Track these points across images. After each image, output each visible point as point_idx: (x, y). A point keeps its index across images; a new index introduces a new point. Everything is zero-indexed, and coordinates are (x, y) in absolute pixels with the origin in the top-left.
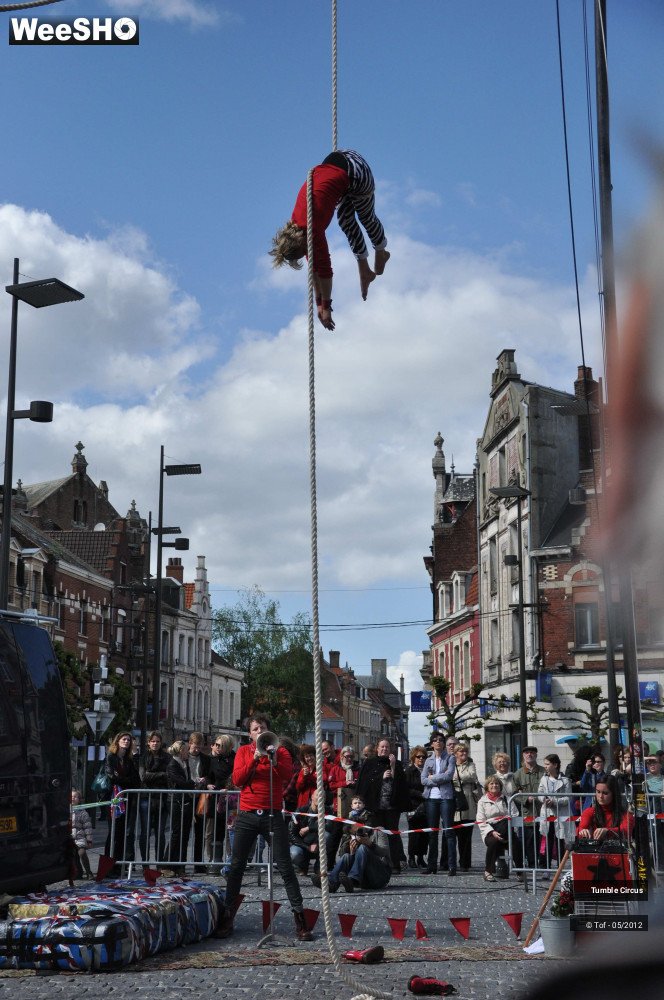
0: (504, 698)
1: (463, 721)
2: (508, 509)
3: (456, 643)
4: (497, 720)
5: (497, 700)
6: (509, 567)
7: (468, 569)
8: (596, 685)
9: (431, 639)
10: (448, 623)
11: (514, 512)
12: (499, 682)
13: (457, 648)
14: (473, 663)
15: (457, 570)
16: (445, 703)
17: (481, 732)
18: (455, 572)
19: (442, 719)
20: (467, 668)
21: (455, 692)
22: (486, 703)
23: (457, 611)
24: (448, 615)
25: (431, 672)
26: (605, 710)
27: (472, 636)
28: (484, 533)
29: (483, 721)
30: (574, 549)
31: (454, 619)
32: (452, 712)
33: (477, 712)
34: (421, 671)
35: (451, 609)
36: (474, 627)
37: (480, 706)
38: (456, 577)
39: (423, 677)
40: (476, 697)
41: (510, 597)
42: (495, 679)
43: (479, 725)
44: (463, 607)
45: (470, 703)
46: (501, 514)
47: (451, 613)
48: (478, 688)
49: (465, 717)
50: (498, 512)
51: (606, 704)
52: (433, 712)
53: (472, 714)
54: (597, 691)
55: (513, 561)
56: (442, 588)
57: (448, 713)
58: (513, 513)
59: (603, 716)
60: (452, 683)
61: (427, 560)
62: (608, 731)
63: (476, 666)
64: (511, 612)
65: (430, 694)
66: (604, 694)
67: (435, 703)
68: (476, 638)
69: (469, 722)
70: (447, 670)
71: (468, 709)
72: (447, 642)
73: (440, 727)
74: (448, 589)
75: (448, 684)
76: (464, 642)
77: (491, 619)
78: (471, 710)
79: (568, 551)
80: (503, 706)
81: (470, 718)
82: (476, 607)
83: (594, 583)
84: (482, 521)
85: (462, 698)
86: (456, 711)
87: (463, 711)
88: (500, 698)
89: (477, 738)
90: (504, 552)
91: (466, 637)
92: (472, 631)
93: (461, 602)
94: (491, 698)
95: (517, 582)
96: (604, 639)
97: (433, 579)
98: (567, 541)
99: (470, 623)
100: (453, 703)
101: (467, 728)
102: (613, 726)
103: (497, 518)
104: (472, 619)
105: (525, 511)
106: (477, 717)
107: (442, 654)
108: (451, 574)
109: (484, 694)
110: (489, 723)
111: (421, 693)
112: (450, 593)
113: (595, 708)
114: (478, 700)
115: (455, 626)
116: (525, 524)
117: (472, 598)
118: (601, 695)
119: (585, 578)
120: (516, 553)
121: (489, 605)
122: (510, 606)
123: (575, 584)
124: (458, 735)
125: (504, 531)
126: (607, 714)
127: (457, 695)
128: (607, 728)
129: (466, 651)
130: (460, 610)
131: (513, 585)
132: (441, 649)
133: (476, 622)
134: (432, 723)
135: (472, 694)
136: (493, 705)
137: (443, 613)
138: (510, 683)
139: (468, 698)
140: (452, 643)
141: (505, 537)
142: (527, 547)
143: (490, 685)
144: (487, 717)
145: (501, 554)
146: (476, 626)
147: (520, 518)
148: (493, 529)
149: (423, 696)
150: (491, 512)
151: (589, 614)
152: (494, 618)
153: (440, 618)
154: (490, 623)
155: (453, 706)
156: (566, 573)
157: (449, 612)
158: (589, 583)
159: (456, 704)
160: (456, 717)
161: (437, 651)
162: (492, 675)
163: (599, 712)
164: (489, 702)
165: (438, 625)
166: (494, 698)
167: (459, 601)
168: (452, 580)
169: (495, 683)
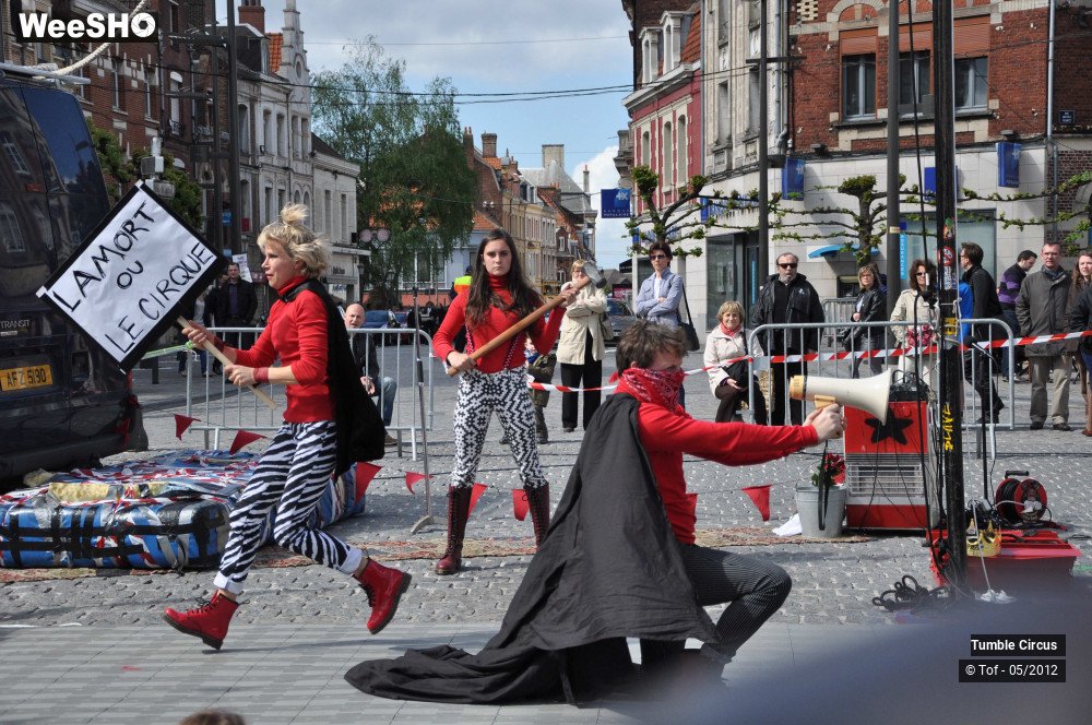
0: (735, 195)
1: (677, 229)
3: (667, 118)
4: (725, 226)
5: (726, 198)
7: (685, 9)
8: (867, 173)
9: (631, 113)
10: (656, 88)
12: (729, 173)
13: (668, 125)
14: (691, 147)
15: (669, 9)
16: (651, 204)
17: (702, 244)
18: (666, 13)
19: (647, 228)
20: (682, 154)
21: (665, 189)
22: (710, 203)
23: (670, 71)
24: (656, 77)
25: (630, 162)
26: (881, 208)
27: (690, 108)
29: (705, 229)
31: (666, 82)
32: (661, 217)
33: (697, 216)
34: (615, 160)
35: (660, 68)
36: (692, 94)
37: (701, 208)
38: (669, 21)
39: (619, 169)
40: (696, 195)
41: (746, 48)
42: (723, 168)
43: (699, 235)
44: (678, 65)
45: (687, 204)
47: (660, 74)
48: (699, 183)
49: (679, 224)
51: (884, 201)
52: (633, 218)
53: (689, 219)
54: (869, 182)
56: (647, 37)
57: (655, 219)
59: (877, 217)
60: (661, 175)
62: (884, 239)
63: (695, 151)
64: (747, 70)
65: (629, 192)
66: (881, 185)
67: (637, 205)
68: (696, 111)
69: (685, 231)
70: (654, 158)
71: (685, 213)
72: (654, 116)
73: (644, 238)
74: (656, 38)
75: (655, 177)
76: (678, 116)
77: (718, 82)
78: (689, 214)
80: (734, 207)
81: (687, 225)
82: (696, 66)
83: (871, 23)
85: (675, 198)
86: (668, 214)
87: (676, 215)
88: (729, 196)
89: (697, 253)
91: (682, 110)
92: (690, 100)
93: (675, 58)
94: (717, 196)
95: (758, 26)
96: (883, 106)
97: (634, 25)
99: (687, 89)
100: (661, 204)
101: (682, 239)
102: (893, 230)
104: (689, 83)
106: (697, 224)
107: (646, 135)
108: (660, 15)
109: (707, 191)
110: (714, 232)
111: (615, 192)
112: (659, 44)
113: (865, 206)
114: (698, 200)
115: (665, 94)
117: (691, 51)
118: (875, 188)
119: (858, 15)
121: (716, 62)
122: (748, 61)
123: (844, 26)
126: (884, 214)
127: (668, 194)
128: (882, 234)
129: (682, 129)
130: (672, 71)
131: (751, 31)
132: (646, 127)
133: (696, 86)
134: (632, 233)
135: (691, 192)
136: (720, 205)
137: (649, 74)
138: (744, 174)
139: (684, 197)
140: (660, 119)
143: (716, 178)
144: (711, 224)
146: (696, 93)
149: (619, 196)
151: (861, 70)
152: (723, 80)
153: (644, 81)
154: (717, 87)
155: (661, 209)
156: (831, 10)
157: (656, 73)
158: (864, 24)
159: (666, 206)
160: (667, 224)
161: (639, 130)
162: (719, 163)
163: (871, 212)
164: (716, 201)
165: (640, 93)
166: (721, 196)
167: (672, 57)
168: (662, 25)
169: (723, 174)
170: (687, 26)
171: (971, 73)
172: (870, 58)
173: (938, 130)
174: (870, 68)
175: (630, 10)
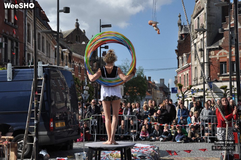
0: (198, 89)
1: (187, 96)
2: (200, 35)
3: (185, 74)
4: (196, 95)
5: (196, 90)
6: (200, 52)
7: (188, 53)
8: (226, 85)
9: (177, 73)
10: (182, 68)
12: (197, 85)
13: (185, 75)
14: (189, 79)
15: (185, 53)
16: (181, 90)
19: (181, 95)
20: (187, 81)
21: (184, 88)
22: (193, 91)
23: (185, 64)
24: (182, 66)
25: (177, 82)
27: (189, 72)
29: (192, 96)
30: (220, 46)
31: (184, 67)
32: (183, 93)
33: (191, 93)
34: (174, 82)
35: (183, 64)
37: (191, 91)
38: (184, 55)
39: (175, 84)
40: (190, 89)
42: (196, 84)
44: (186, 64)
45: (188, 91)
46: (198, 37)
48: (191, 86)
49: (187, 95)
50: (197, 36)
51: (229, 91)
52: (178, 94)
53: (189, 94)
55: (202, 50)
56: (180, 58)
57: (182, 93)
58: (202, 36)
59: (228, 94)
60: (183, 85)
61: (176, 50)
63: (190, 80)
64: (200, 65)
65: (177, 88)
67: (179, 91)
68: (190, 72)
69: (188, 96)
70: (182, 82)
71: (188, 92)
72: (182, 73)
73: (180, 97)
75: (182, 85)
76: (187, 73)
77: (195, 67)
78: (189, 93)
79: (218, 47)
80: (198, 91)
81: (189, 95)
82: (190, 64)
83: (226, 56)
84: (192, 39)
85: (186, 89)
86: (185, 93)
87: (186, 93)
90: (199, 47)
91: (187, 72)
92: (189, 70)
94: (195, 89)
95: (203, 56)
96: (228, 72)
97: (178, 56)
98: (218, 44)
99: (188, 68)
100: (183, 91)
101: (188, 98)
103: (197, 38)
105: (205, 36)
106: (191, 95)
107: (180, 77)
108: (183, 54)
109: (193, 88)
111: (174, 88)
112: (183, 59)
113: (225, 91)
114: (191, 90)
115: (184, 69)
116: (205, 39)
117: (189, 60)
118: (227, 88)
119: (223, 54)
120: (202, 48)
121: (194, 63)
122: (200, 63)
123: (220, 56)
125: (199, 41)
129: (187, 76)
130: (185, 65)
131: (201, 57)
132: (180, 75)
133: (190, 68)
134: (178, 97)
135: (189, 88)
136: (195, 91)
138: (200, 85)
139: (188, 89)
140: (183, 74)
141: (199, 43)
142: (205, 46)
143: (194, 86)
144: (194, 95)
145: (198, 48)
147: (204, 38)
148: (195, 41)
151: (224, 65)
153: (180, 67)
156: (217, 53)
158: (224, 56)
159: (185, 91)
160: (185, 95)
163: (226, 93)
165: (179, 69)
167: (185, 62)
170: (188, 56)
172: (226, 62)
174: (226, 64)
175: (177, 53)
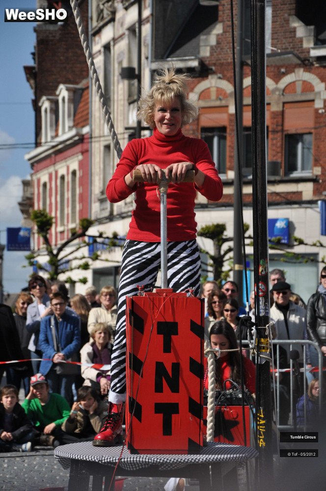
0: (115, 236)
1: (68, 262)
2: (126, 9)
3: (62, 171)
4: (107, 260)
5: (108, 238)
6: (126, 82)
7: (77, 83)
8: (220, 221)
9: (32, 165)
10: (53, 147)
11: (133, 13)
12: (111, 218)
13: (63, 177)
14: (81, 195)
15: (64, 83)
16: (47, 241)
17: (89, 274)
18: (62, 86)
19: (43, 259)
20: (74, 201)
21: (60, 229)
22: (95, 241)
23: (64, 132)
24: (53, 138)
25: (32, 205)
26: (230, 250)
27: (81, 164)
28: (97, 38)
29: (90, 262)
30: (202, 63)
31: (61, 143)
32: (55, 252)
33: (85, 251)
34: (20, 204)
35: (57, 130)
36: (83, 153)
37: (88, 244)
38: (63, 92)
39: (23, 212)
40: (83, 235)
41: (126, 118)
42: (106, 214)
43: (86, 267)
44: (70, 128)
45: (76, 241)
46: (118, 16)
47: (57, 136)
48: (87, 224)
49: (70, 257)
50: (114, 13)
51: (231, 244)
52: (33, 252)
53: (78, 254)
54: (220, 229)
55: (131, 74)
56: (45, 104)
57: (50, 253)
58: (132, 15)
59: (227, 257)
60: (56, 217)
61: (28, 70)
62: (231, 274)
63: (85, 199)
64: (126, 136)
65: (30, 230)
66: (229, 232)
67: (36, 241)
68: (86, 166)
69: (75, 263)
70: (51, 204)
71: (74, 248)
72: (51, 169)
73: (41, 268)
74: (54, 106)
75: (51, 218)
76: (71, 170)
77: (103, 144)
78: (78, 249)
79: (195, 64)
80: (115, 245)
81: (76, 258)
82: (86, 130)
83: (224, 103)
84: (95, 24)
85: (67, 236)
86: (60, 250)
87: (67, 250)
88: (111, 236)
89: (84, 281)
90: (120, 63)
91: (74, 165)
92: (80, 157)
93: (68, 123)
94: (101, 236)
95: (134, 98)
96: (231, 169)
97: (36, 94)
98: (195, 53)
99: (79, 148)
100: (56, 241)
101: (72, 269)
102: (237, 267)
103: (113, 20)
104: (81, 142)
105: (147, 13)
106: (84, 257)
107: (45, 185)
108: (56, 88)
109: (93, 231)
110: (98, 265)
111: (19, 229)
112: (55, 111)
113: (218, 247)
114: (86, 239)
115: (60, 151)
116: (147, 29)
117: (81, 117)
118: (225, 233)
120: (135, 65)
121: (98, 126)
122: (127, 129)
123: (202, 104)
124: (62, 277)
125: (121, 37)
126: (231, 254)
127: (62, 232)
128: (230, 270)
129: (74, 180)
130: (66, 133)
131: (130, 104)
132: (44, 178)
133: (85, 146)
134: (32, 264)
135: (79, 231)
136: (103, 243)
137: (47, 134)
138: (123, 218)
139: (75, 235)
140: (56, 172)
141: (122, 45)
142: (147, 58)
143: (100, 221)
144: (96, 258)
145: (116, 66)
146: (85, 152)
147: (140, 21)
148: (107, 35)
149: (22, 233)
150: (105, 12)
151: (216, 140)
152: (106, 143)
153: (43, 140)
154: (102, 148)
155: (56, 245)
156: (192, 90)
157: (54, 134)
158: (218, 103)
159: (60, 242)
160: (60, 257)
161: (39, 180)
162: (103, 209)
163: (222, 253)
164: (99, 240)
165: (40, 150)
166: (104, 236)
167: (66, 122)
168: (58, 96)
169: (106, 218)
170: (79, 97)
171: (300, 146)
172: (223, 129)
173: (255, 189)
174: (222, 138)
175: (32, 81)
